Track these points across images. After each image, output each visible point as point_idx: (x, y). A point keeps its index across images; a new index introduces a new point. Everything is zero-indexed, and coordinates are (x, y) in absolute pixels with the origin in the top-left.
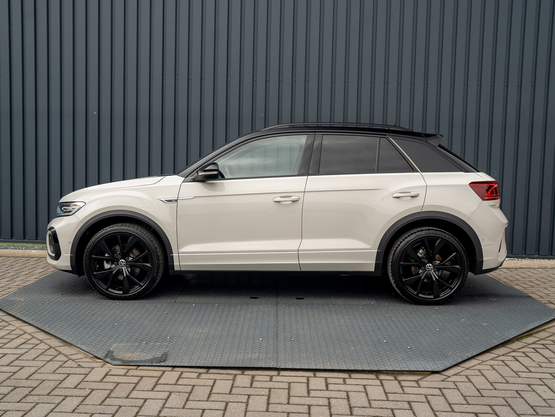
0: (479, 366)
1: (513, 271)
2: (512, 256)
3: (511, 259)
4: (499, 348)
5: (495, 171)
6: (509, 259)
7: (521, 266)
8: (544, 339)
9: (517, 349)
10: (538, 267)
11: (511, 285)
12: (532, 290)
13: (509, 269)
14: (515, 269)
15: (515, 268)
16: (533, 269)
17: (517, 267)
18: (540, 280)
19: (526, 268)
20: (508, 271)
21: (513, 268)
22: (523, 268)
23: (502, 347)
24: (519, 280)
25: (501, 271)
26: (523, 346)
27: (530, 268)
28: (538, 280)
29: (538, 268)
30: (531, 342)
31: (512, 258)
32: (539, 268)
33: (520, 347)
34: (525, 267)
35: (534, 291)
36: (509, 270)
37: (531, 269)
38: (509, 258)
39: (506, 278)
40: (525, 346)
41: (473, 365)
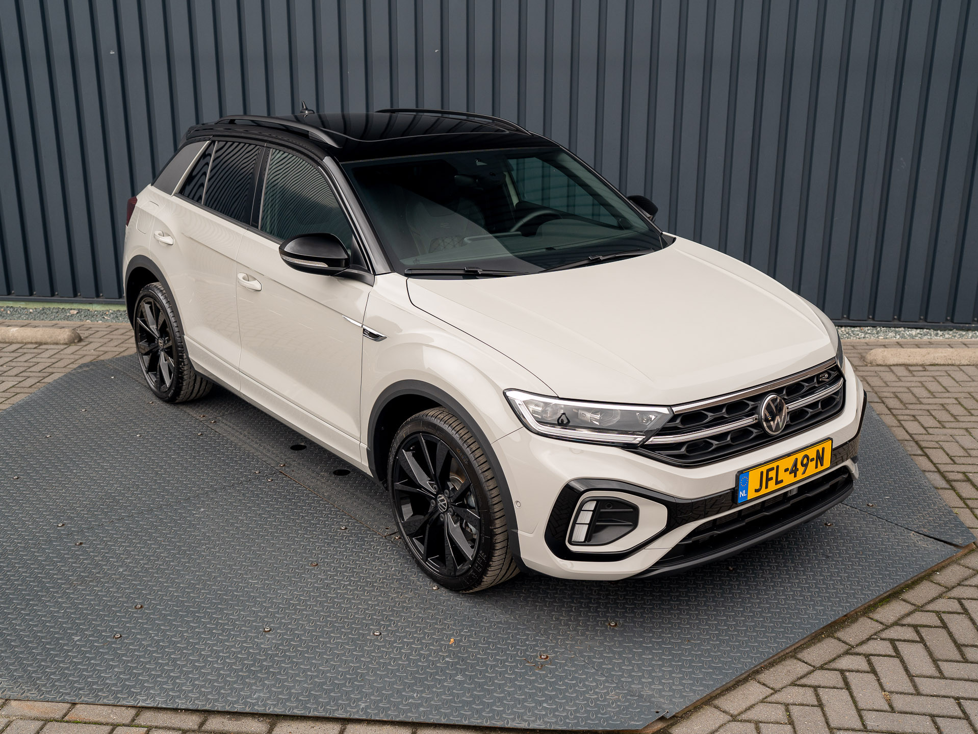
0: (761, 706)
1: (915, 373)
2: (927, 325)
3: (922, 333)
4: (819, 641)
5: (902, 159)
6: (918, 334)
7: (934, 361)
8: (922, 607)
9: (857, 646)
10: (969, 363)
11: (901, 418)
12: (940, 434)
13: (910, 368)
14: (920, 368)
15: (922, 365)
16: (956, 368)
17: (926, 361)
18: (964, 402)
19: (944, 365)
20: (905, 373)
21: (916, 365)
22: (937, 365)
23: (829, 636)
24: (921, 403)
25: (892, 371)
26: (873, 631)
27: (953, 365)
28: (960, 403)
29: (967, 365)
30: (892, 619)
31: (925, 330)
32: (970, 365)
33: (864, 638)
34: (942, 363)
35: (943, 438)
36: (910, 371)
37: (952, 367)
38: (918, 331)
39: (897, 397)
40: (875, 634)
41: (748, 704)
